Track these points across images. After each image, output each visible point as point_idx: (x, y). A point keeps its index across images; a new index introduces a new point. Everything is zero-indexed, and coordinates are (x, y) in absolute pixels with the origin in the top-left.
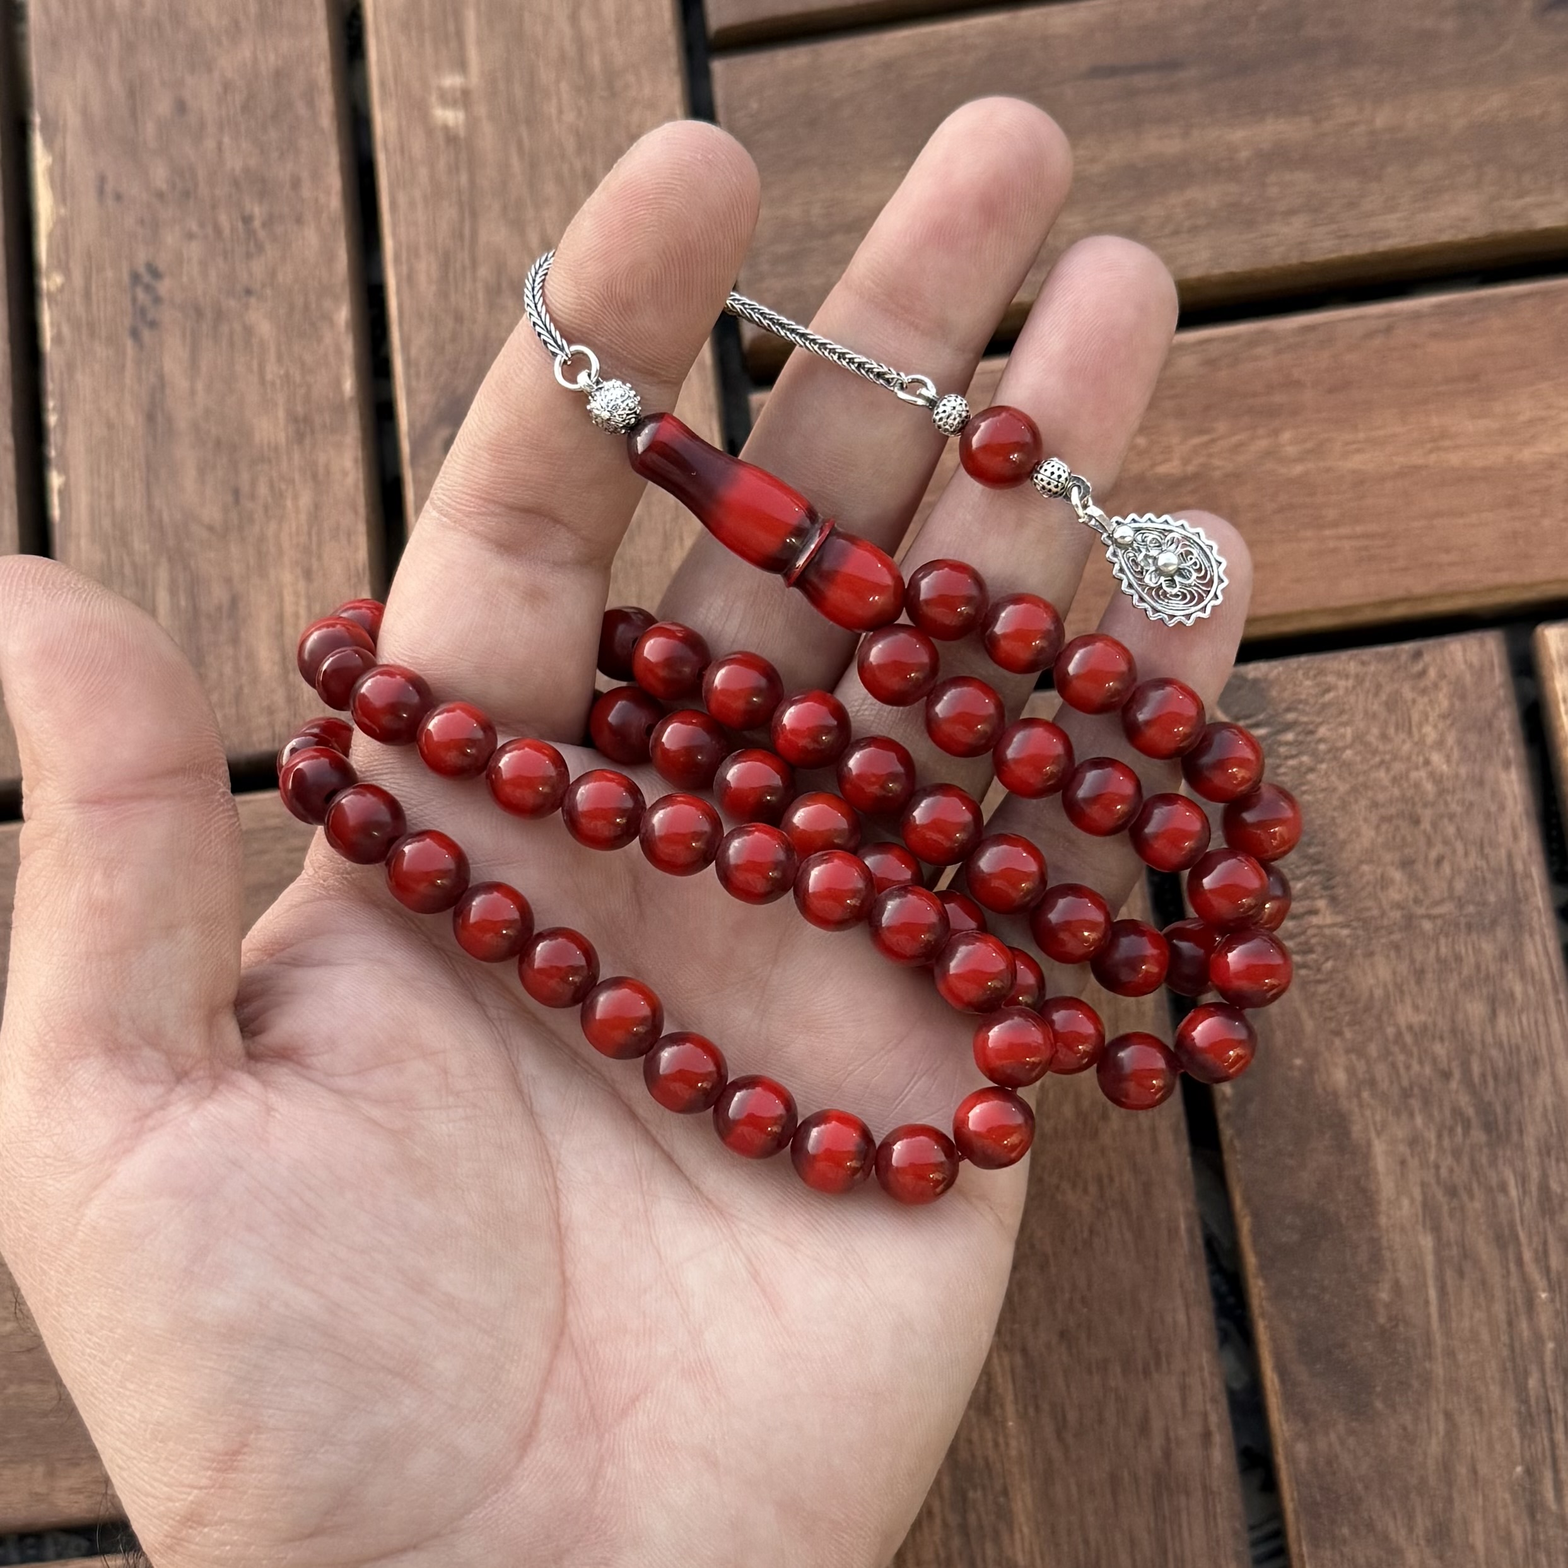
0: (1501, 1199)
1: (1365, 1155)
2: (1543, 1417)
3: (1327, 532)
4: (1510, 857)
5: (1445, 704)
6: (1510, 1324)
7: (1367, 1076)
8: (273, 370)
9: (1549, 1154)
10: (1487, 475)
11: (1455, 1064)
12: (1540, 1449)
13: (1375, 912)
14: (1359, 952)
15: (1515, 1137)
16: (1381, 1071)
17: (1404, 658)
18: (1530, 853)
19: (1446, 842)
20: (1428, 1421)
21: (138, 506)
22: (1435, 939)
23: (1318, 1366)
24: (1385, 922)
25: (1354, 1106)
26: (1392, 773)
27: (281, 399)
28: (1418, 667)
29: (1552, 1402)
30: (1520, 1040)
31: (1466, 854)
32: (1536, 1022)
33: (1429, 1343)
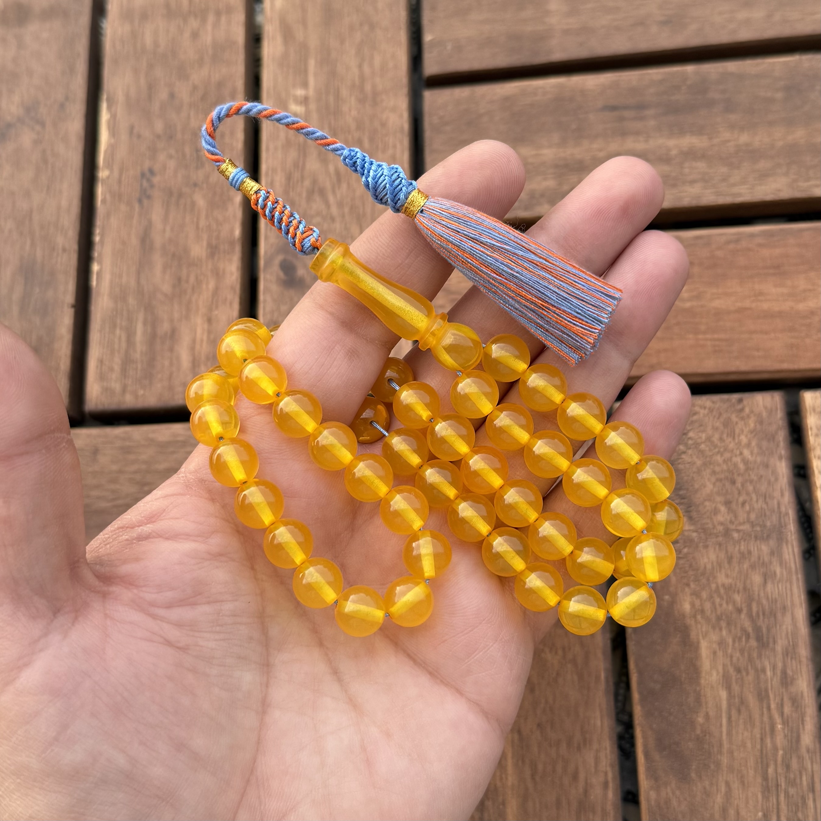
0: (762, 676)
1: (696, 648)
2: (774, 788)
3: (701, 336)
4: (779, 504)
5: (752, 425)
6: (762, 739)
7: (700, 608)
8: (203, 223)
9: (787, 655)
10: (780, 314)
11: (743, 605)
12: (771, 805)
13: (710, 526)
14: (701, 544)
15: (771, 645)
16: (708, 606)
17: (734, 400)
18: (789, 503)
19: (748, 494)
20: (717, 786)
21: (133, 283)
22: (739, 541)
23: (664, 753)
24: (715, 531)
25: (693, 622)
26: (723, 458)
27: (205, 236)
28: (739, 407)
29: (779, 781)
30: (777, 596)
31: (757, 501)
32: (786, 588)
33: (721, 745)
